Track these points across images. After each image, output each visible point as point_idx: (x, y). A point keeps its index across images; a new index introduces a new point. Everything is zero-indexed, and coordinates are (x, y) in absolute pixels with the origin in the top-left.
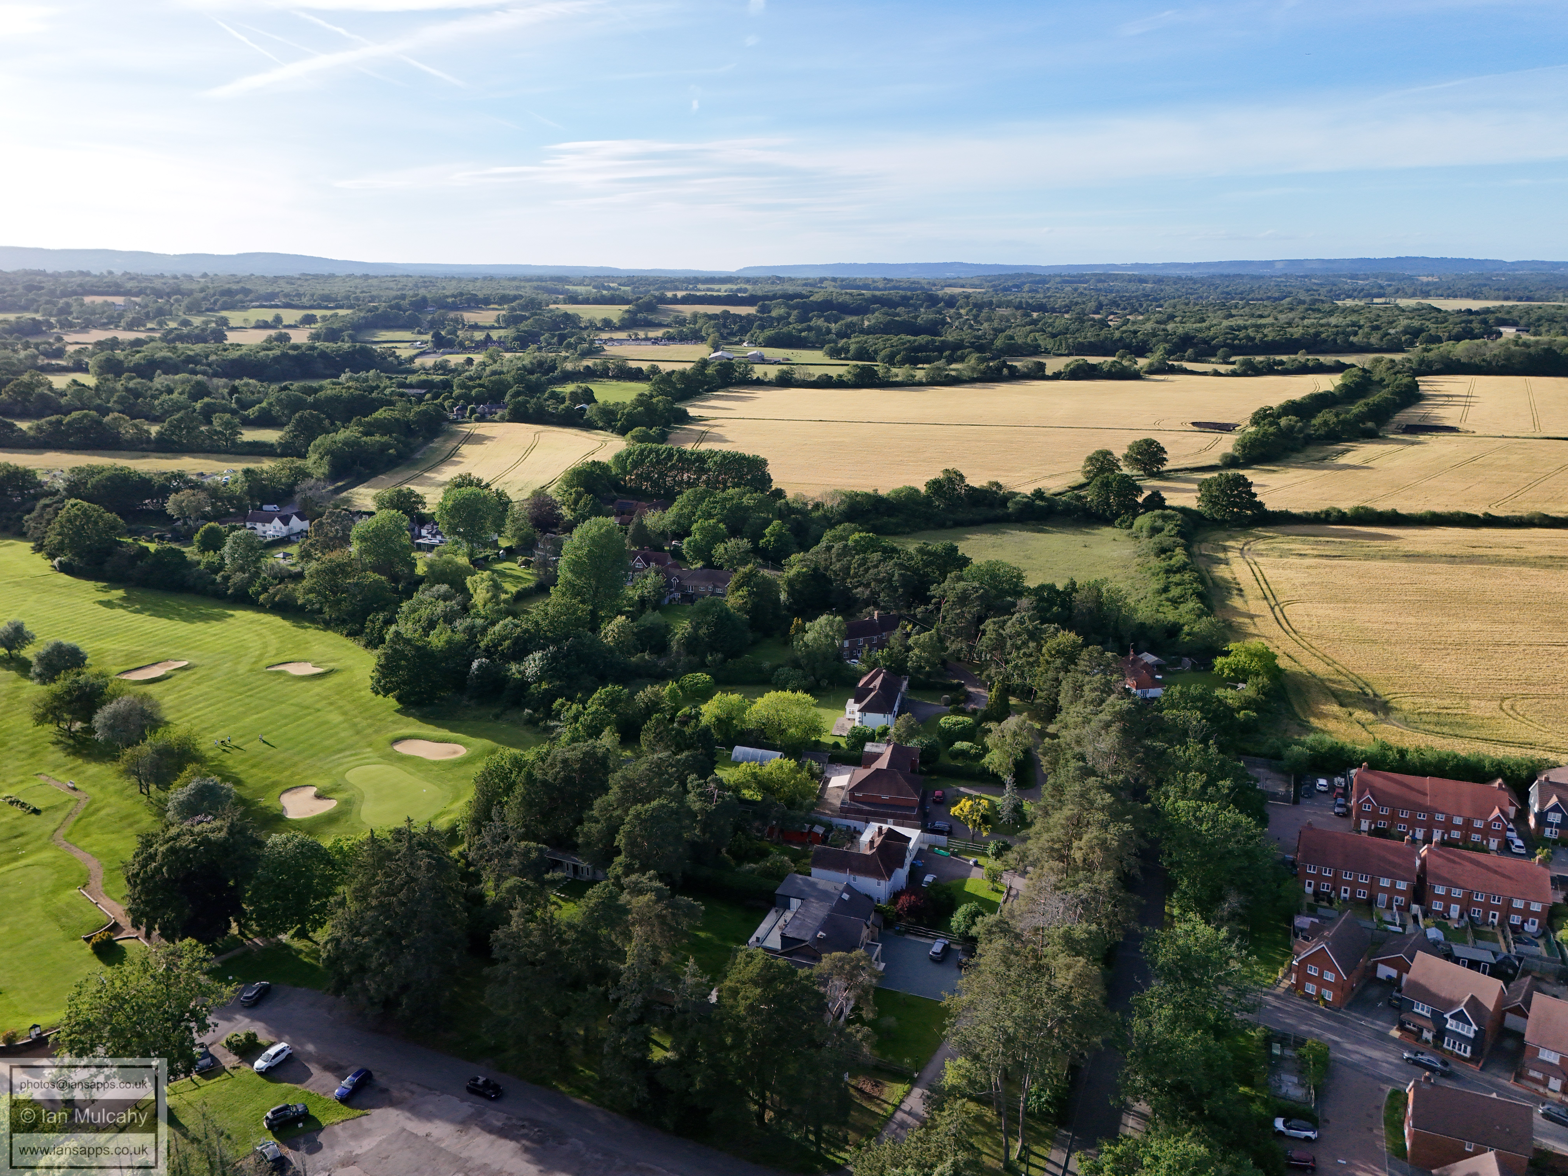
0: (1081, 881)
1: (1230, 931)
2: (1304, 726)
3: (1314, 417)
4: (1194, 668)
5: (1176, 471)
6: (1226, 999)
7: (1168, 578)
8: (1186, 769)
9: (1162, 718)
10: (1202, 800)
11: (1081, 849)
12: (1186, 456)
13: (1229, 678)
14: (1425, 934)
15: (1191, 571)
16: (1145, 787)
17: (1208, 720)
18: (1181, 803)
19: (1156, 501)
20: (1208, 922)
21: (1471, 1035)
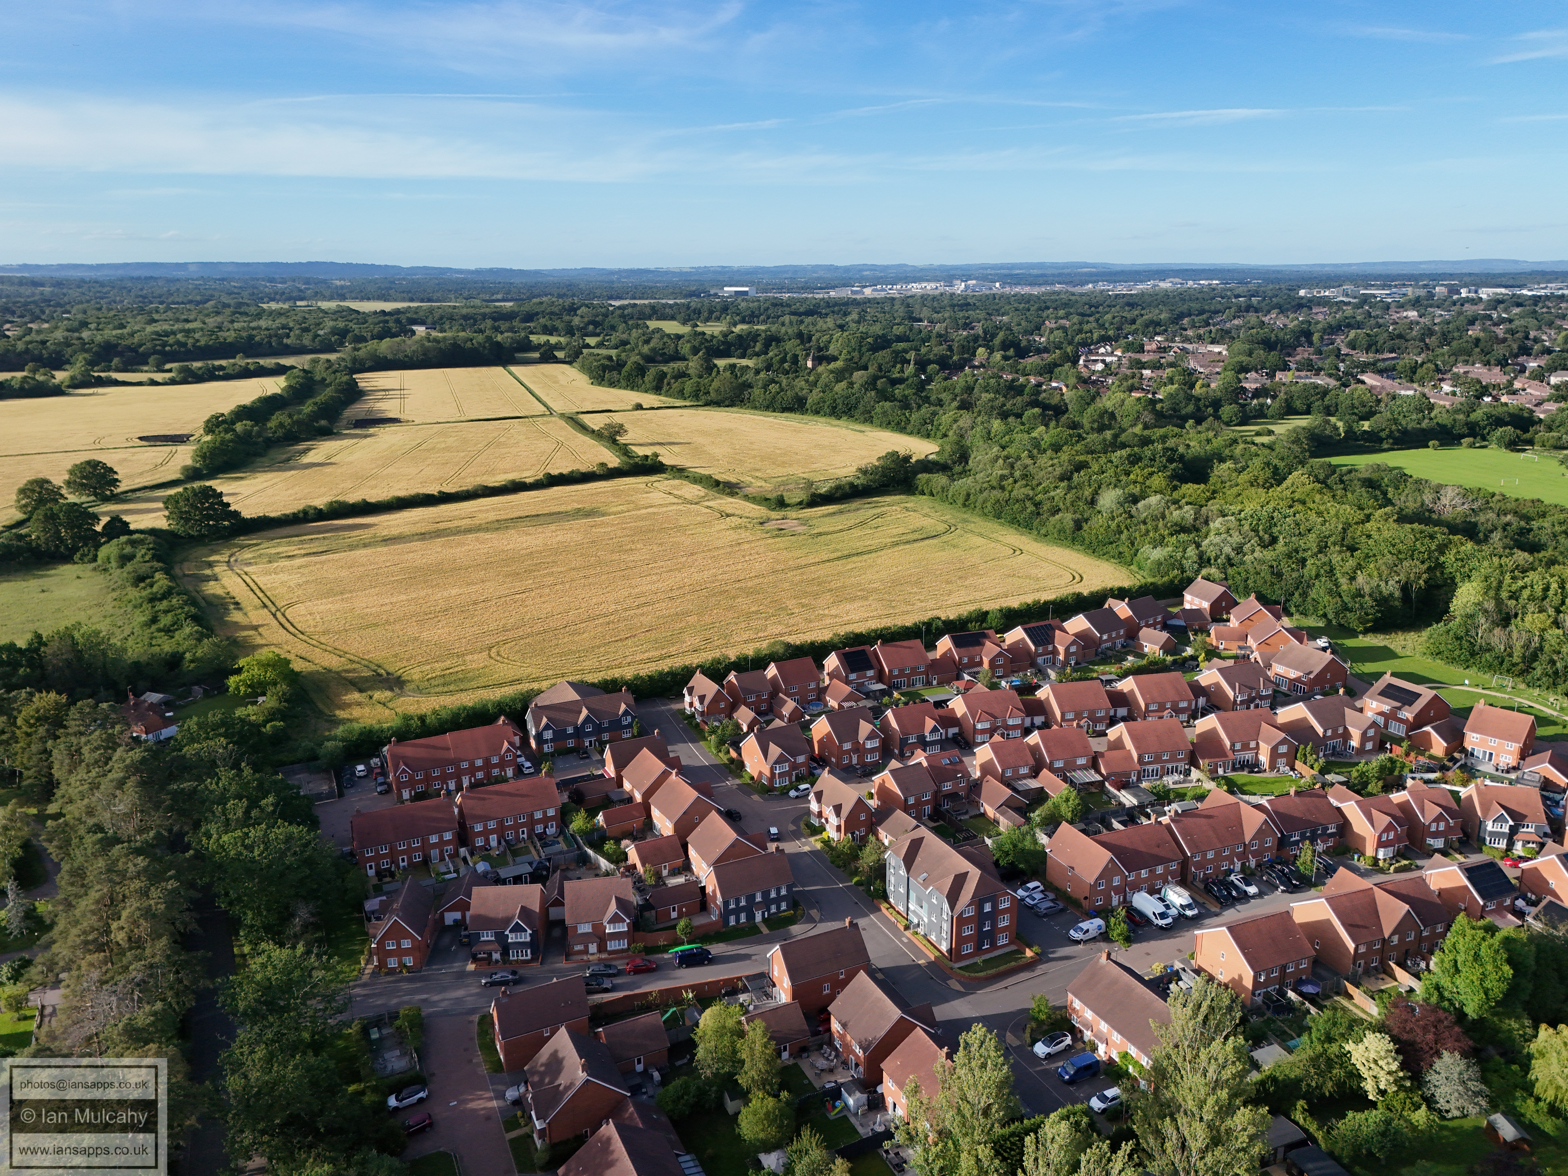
0: (131, 963)
1: (307, 944)
2: (331, 721)
3: (268, 420)
4: (207, 694)
5: (134, 491)
6: (317, 1011)
7: (153, 607)
8: (222, 800)
9: (184, 756)
10: (248, 827)
11: (123, 928)
12: (141, 474)
13: (247, 696)
14: (476, 871)
15: (178, 594)
16: (181, 835)
17: (235, 743)
18: (225, 838)
19: (117, 527)
20: (282, 945)
21: (528, 939)
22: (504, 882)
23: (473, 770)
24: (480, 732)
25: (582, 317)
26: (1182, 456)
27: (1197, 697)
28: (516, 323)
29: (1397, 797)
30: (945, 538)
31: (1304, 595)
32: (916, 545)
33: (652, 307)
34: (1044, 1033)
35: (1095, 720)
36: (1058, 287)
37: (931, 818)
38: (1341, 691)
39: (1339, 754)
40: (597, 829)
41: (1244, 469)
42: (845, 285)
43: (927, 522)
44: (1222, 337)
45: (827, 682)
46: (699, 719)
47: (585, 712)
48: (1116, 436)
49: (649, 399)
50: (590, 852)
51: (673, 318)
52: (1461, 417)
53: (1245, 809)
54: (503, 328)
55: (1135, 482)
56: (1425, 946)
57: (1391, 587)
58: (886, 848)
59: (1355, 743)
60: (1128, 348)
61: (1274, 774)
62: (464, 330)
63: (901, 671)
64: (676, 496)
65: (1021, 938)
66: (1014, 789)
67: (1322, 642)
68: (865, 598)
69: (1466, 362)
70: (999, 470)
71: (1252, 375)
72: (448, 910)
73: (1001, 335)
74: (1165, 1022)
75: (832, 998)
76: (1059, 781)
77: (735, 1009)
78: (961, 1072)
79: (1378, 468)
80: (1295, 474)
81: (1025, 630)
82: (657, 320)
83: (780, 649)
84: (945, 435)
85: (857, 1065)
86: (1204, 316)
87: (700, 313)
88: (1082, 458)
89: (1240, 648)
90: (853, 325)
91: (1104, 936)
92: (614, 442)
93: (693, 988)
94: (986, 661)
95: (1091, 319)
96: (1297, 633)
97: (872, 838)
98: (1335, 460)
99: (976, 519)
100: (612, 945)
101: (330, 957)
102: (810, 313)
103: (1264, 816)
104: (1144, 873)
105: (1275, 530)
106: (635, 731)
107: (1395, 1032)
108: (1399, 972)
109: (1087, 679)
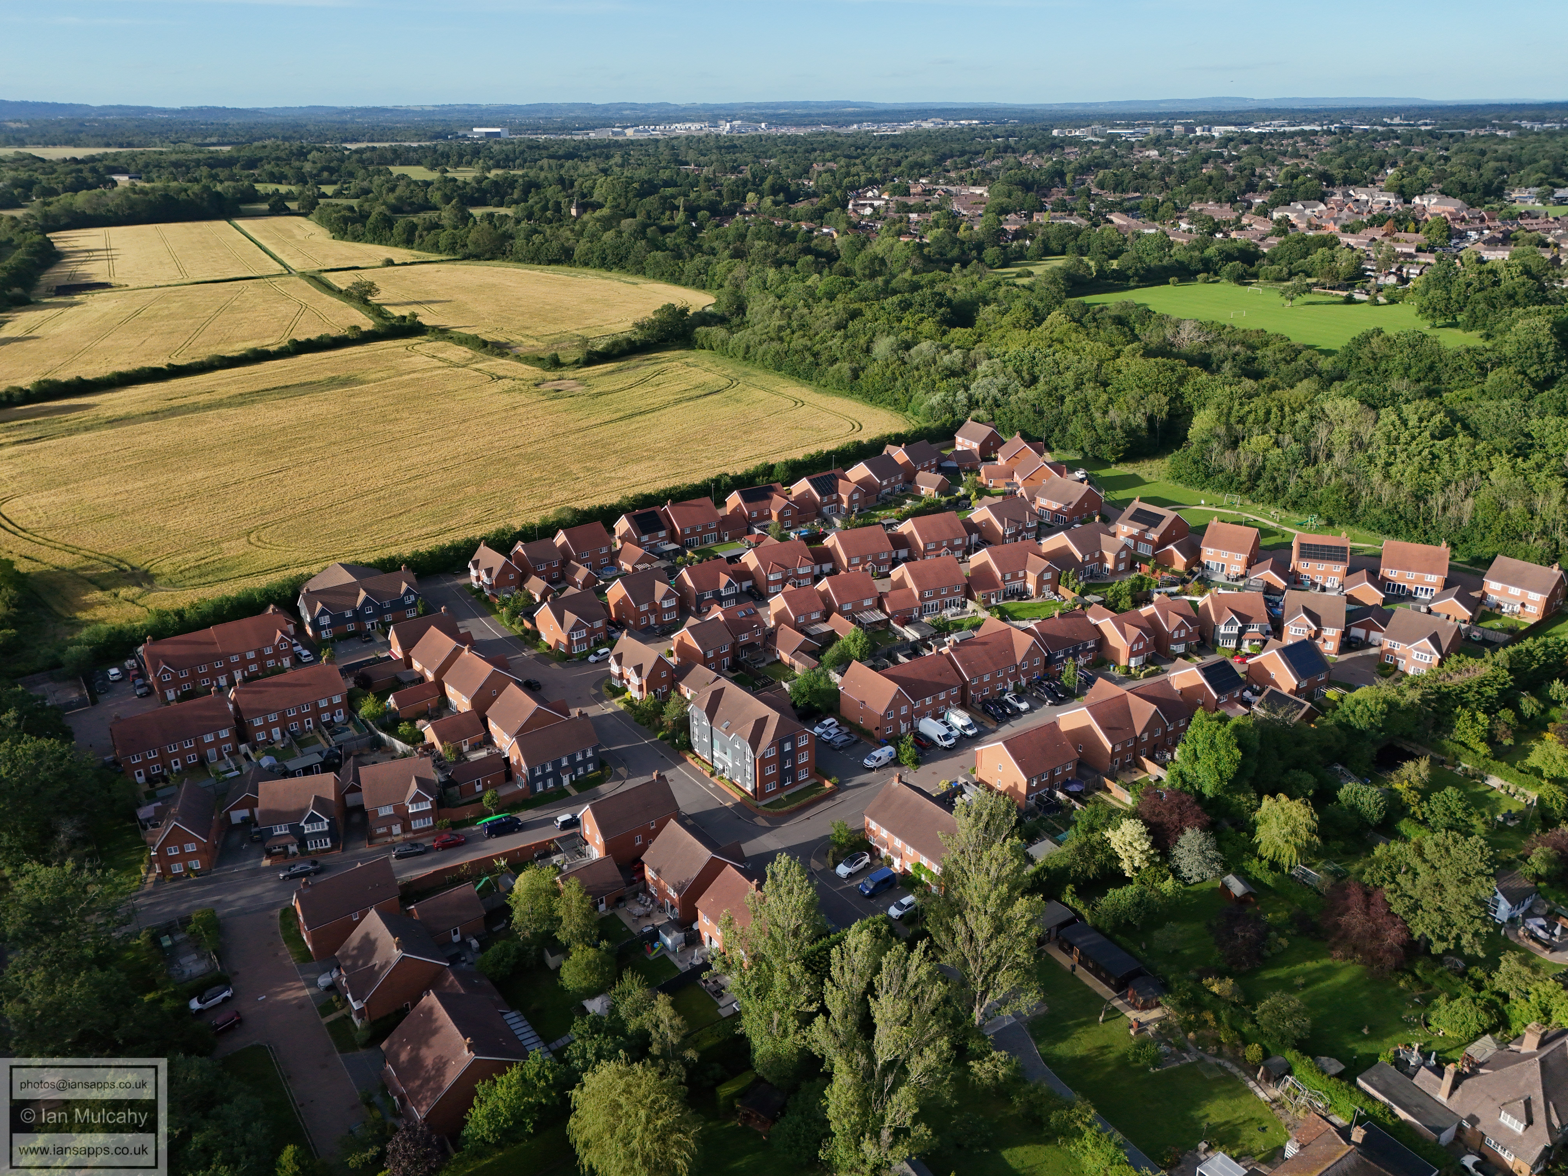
1: (76, 860)
2: (72, 624)
6: (98, 926)
14: (260, 766)
20: (47, 864)
21: (326, 828)
22: (293, 774)
23: (244, 663)
24: (248, 623)
25: (314, 162)
26: (949, 301)
27: (970, 534)
28: (236, 170)
29: (1146, 611)
30: (727, 393)
31: (1064, 430)
32: (700, 401)
33: (394, 151)
34: (845, 856)
35: (878, 563)
36: (823, 128)
37: (730, 669)
38: (1097, 519)
39: (1097, 577)
40: (389, 712)
41: (1007, 311)
42: (605, 126)
43: (709, 377)
44: (983, 179)
45: (619, 545)
46: (488, 593)
47: (363, 594)
48: (887, 282)
49: (400, 254)
50: (384, 735)
51: (418, 163)
52: (1197, 253)
53: (1017, 634)
54: (222, 177)
55: (907, 329)
56: (1170, 740)
57: (1139, 420)
58: (689, 702)
59: (1109, 565)
60: (894, 192)
61: (1040, 600)
62: (175, 179)
63: (693, 530)
64: (440, 360)
65: (820, 771)
66: (807, 635)
67: (1079, 474)
68: (651, 458)
69: (1201, 200)
70: (776, 321)
71: (1012, 217)
72: (234, 808)
73: (770, 179)
74: (952, 833)
75: (644, 848)
76: (848, 622)
77: (548, 870)
78: (770, 899)
79: (1126, 305)
80: (1054, 313)
81: (810, 481)
82: (402, 164)
83: (567, 515)
84: (721, 286)
85: (672, 907)
86: (966, 158)
87: (448, 157)
88: (856, 306)
89: (1008, 485)
90: (617, 169)
91: (895, 762)
92: (366, 302)
93: (504, 855)
94: (775, 514)
95: (858, 161)
96: (1057, 467)
97: (674, 694)
98: (1088, 299)
99: (758, 372)
100: (416, 825)
101: (105, 870)
102: (570, 156)
103: (1033, 639)
104: (928, 701)
105: (1036, 369)
106: (420, 609)
107: (1147, 816)
108: (1149, 765)
109: (869, 525)
